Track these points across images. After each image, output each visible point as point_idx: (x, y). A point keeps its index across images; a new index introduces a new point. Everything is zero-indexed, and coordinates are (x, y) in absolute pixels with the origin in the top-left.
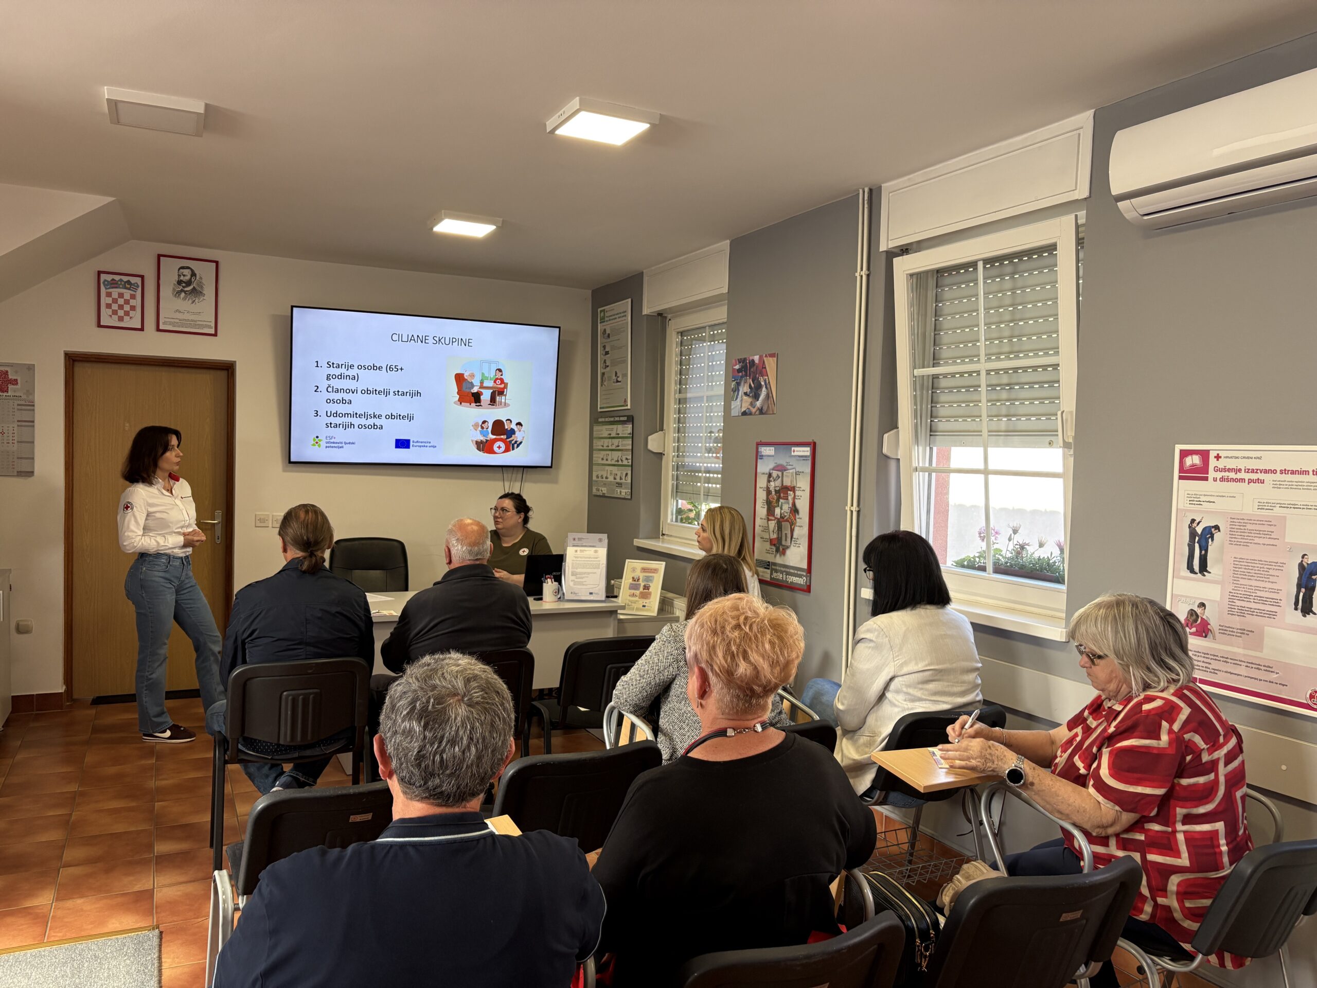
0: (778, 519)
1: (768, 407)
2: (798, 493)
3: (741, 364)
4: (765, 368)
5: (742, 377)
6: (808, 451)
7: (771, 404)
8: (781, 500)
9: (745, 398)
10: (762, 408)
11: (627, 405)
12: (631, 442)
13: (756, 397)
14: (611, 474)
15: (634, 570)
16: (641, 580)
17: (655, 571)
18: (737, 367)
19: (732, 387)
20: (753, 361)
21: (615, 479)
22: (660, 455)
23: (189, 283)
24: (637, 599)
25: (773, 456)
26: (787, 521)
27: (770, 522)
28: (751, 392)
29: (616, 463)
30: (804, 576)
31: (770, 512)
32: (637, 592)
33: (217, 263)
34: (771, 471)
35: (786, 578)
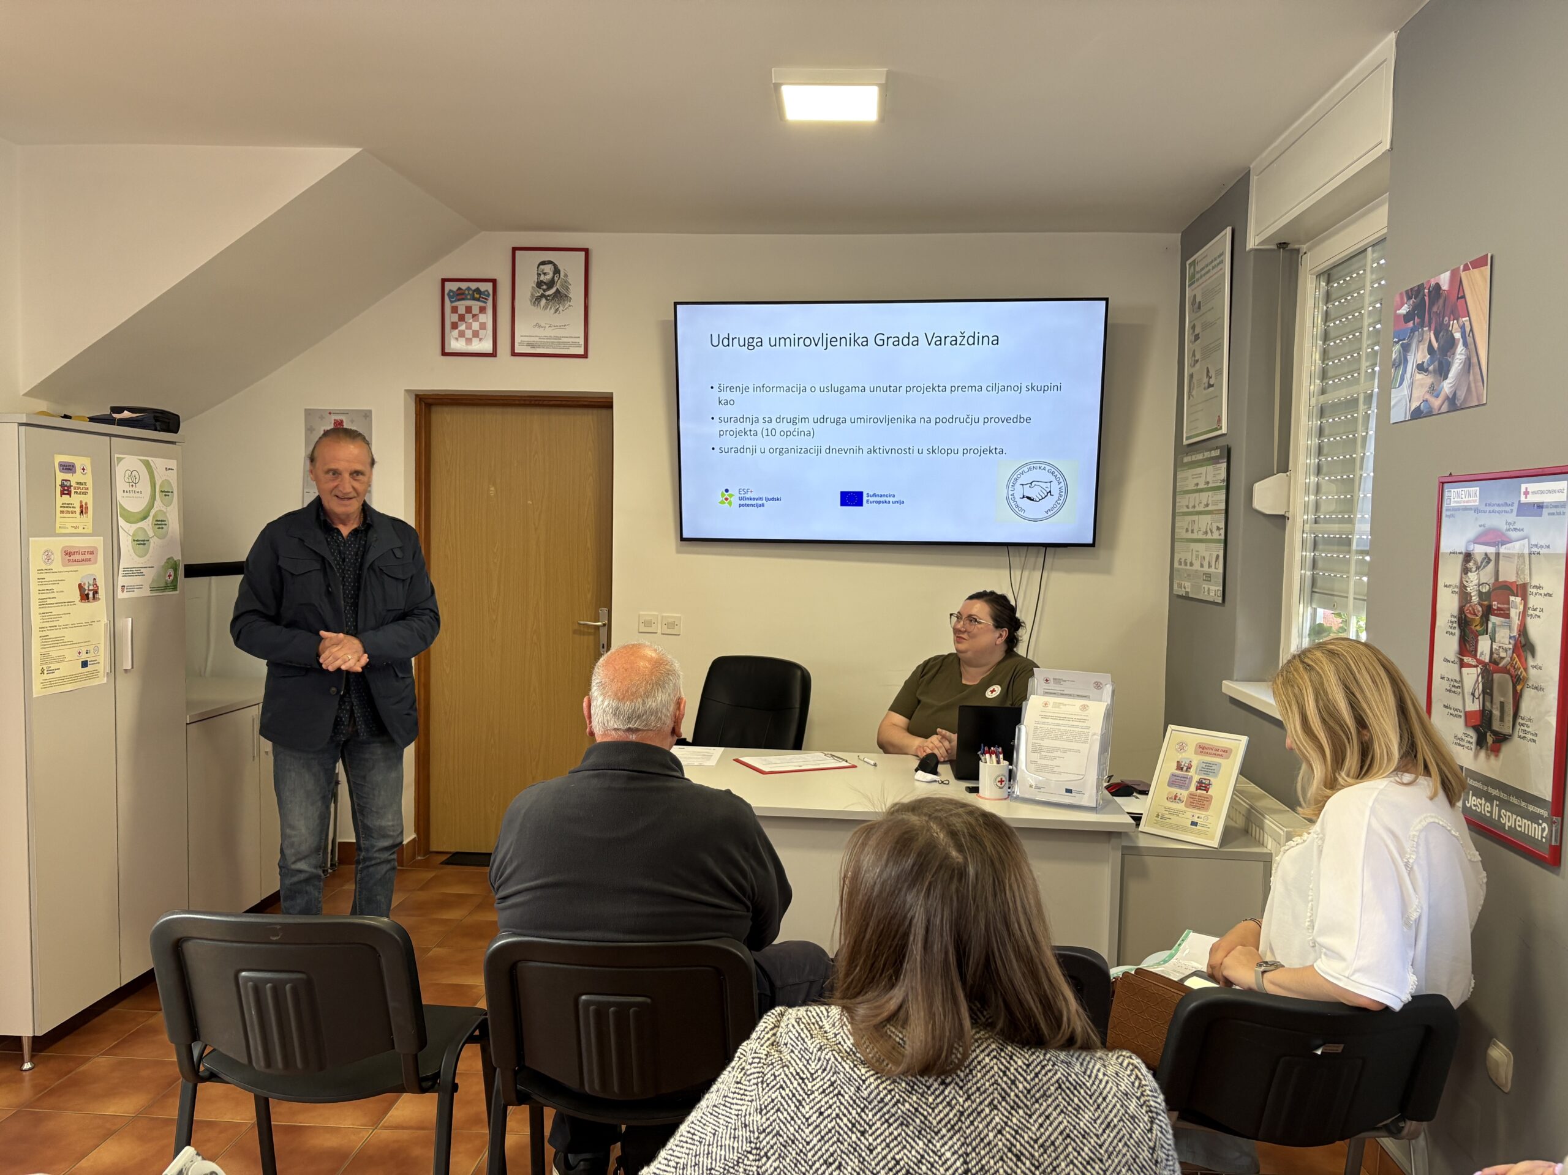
0: (1485, 665)
1: (1469, 389)
2: (1533, 601)
3: (1411, 302)
4: (1464, 297)
5: (1413, 331)
6: (1560, 491)
7: (1475, 381)
8: (1493, 619)
9: (1419, 376)
10: (1455, 394)
11: (1221, 428)
12: (1223, 497)
13: (1443, 371)
14: (1197, 556)
15: (1182, 747)
16: (1192, 770)
17: (1225, 753)
18: (1404, 310)
19: (1394, 356)
20: (1438, 286)
21: (1202, 566)
22: (1281, 520)
23: (551, 284)
24: (1181, 806)
25: (1476, 510)
26: (1505, 670)
27: (1464, 670)
28: (1431, 361)
29: (1204, 537)
30: (1545, 820)
31: (1466, 645)
32: (1184, 794)
33: (586, 251)
34: (1471, 548)
35: (1500, 816)
